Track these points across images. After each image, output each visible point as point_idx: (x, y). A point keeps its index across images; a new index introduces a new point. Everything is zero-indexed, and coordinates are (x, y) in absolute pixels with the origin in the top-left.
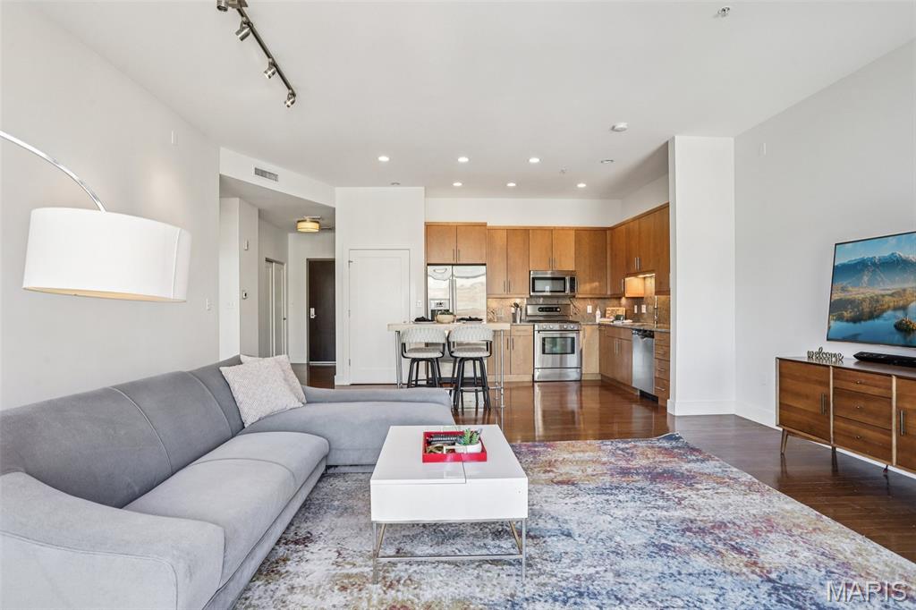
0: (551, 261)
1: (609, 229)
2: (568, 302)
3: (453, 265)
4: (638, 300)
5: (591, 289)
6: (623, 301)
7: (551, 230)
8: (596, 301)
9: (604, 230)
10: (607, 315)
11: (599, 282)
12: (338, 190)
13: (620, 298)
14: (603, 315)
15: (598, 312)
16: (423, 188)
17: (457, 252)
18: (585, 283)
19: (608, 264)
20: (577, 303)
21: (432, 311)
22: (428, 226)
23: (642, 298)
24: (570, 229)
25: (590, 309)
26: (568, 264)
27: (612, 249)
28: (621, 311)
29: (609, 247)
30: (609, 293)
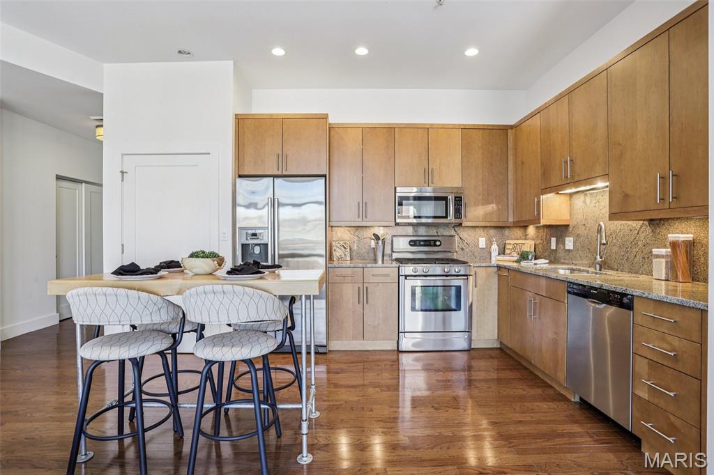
0: (428, 175)
1: (511, 127)
2: (453, 233)
3: (275, 176)
4: (560, 230)
5: (486, 215)
6: (531, 230)
7: (427, 129)
8: (492, 232)
9: (504, 129)
10: (507, 251)
11: (498, 204)
12: (107, 67)
13: (526, 227)
14: (502, 252)
15: (495, 247)
16: (232, 62)
17: (283, 158)
18: (476, 205)
19: (511, 177)
20: (464, 234)
21: (243, 245)
22: (240, 120)
23: (567, 226)
24: (454, 127)
25: (482, 243)
26: (451, 178)
27: (516, 155)
28: (528, 246)
29: (510, 153)
30: (511, 220)
